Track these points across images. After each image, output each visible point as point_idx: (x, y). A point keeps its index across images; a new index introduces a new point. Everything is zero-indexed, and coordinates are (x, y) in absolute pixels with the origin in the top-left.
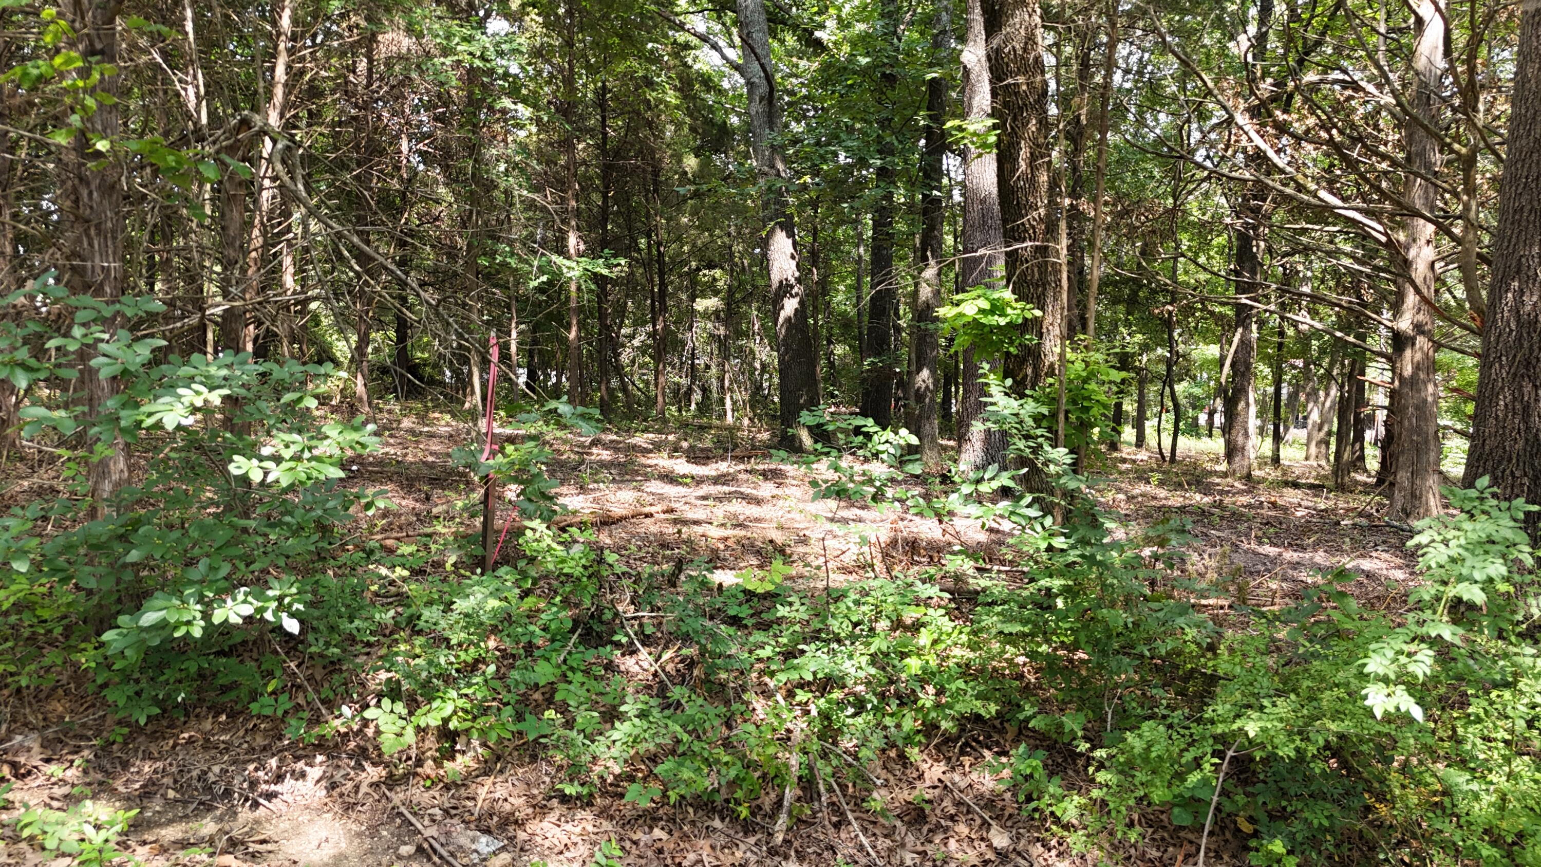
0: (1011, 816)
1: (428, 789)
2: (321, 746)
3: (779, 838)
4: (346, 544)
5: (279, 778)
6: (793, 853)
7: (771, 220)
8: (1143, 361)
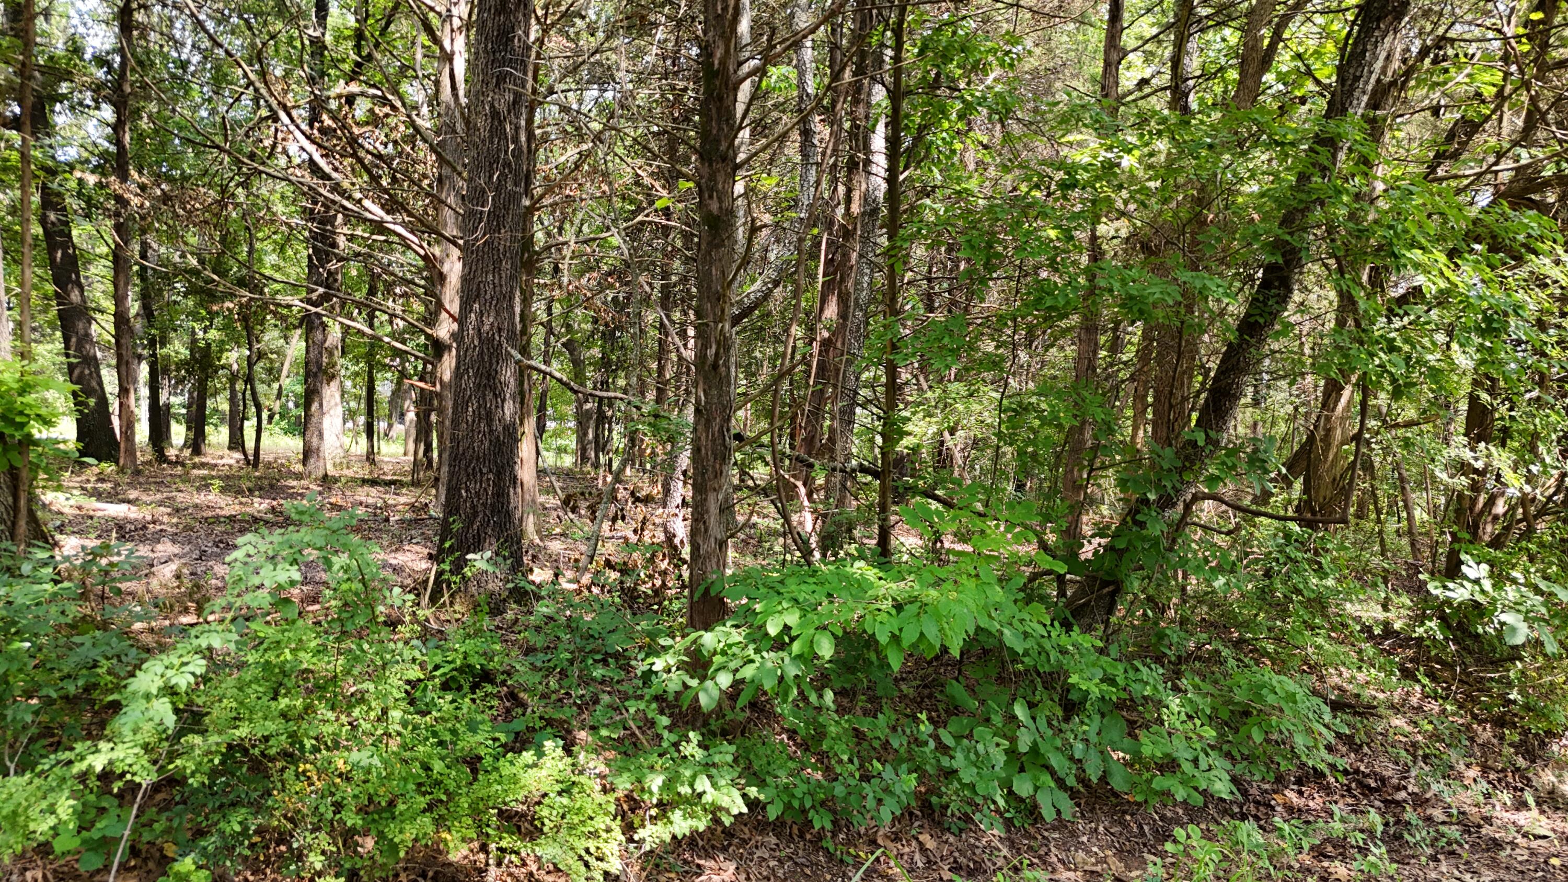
8: (234, 357)
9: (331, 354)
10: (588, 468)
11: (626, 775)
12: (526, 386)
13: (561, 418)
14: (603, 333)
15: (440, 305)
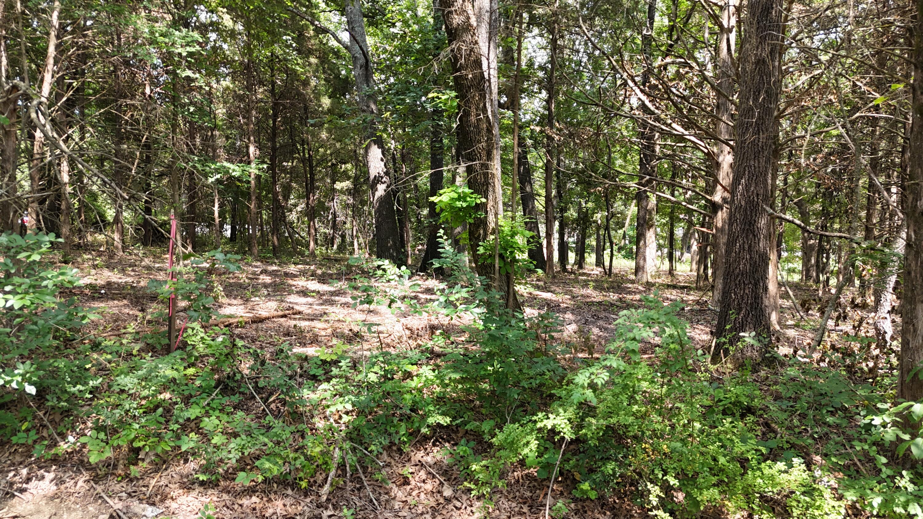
0: (455, 478)
1: (119, 482)
2: (56, 460)
3: (324, 498)
4: (84, 339)
5: (28, 480)
6: (330, 506)
7: (368, 138)
8: (598, 217)
9: (650, 213)
10: (811, 282)
11: (852, 491)
12: (772, 230)
13: (791, 250)
14: (824, 194)
15: (716, 181)
